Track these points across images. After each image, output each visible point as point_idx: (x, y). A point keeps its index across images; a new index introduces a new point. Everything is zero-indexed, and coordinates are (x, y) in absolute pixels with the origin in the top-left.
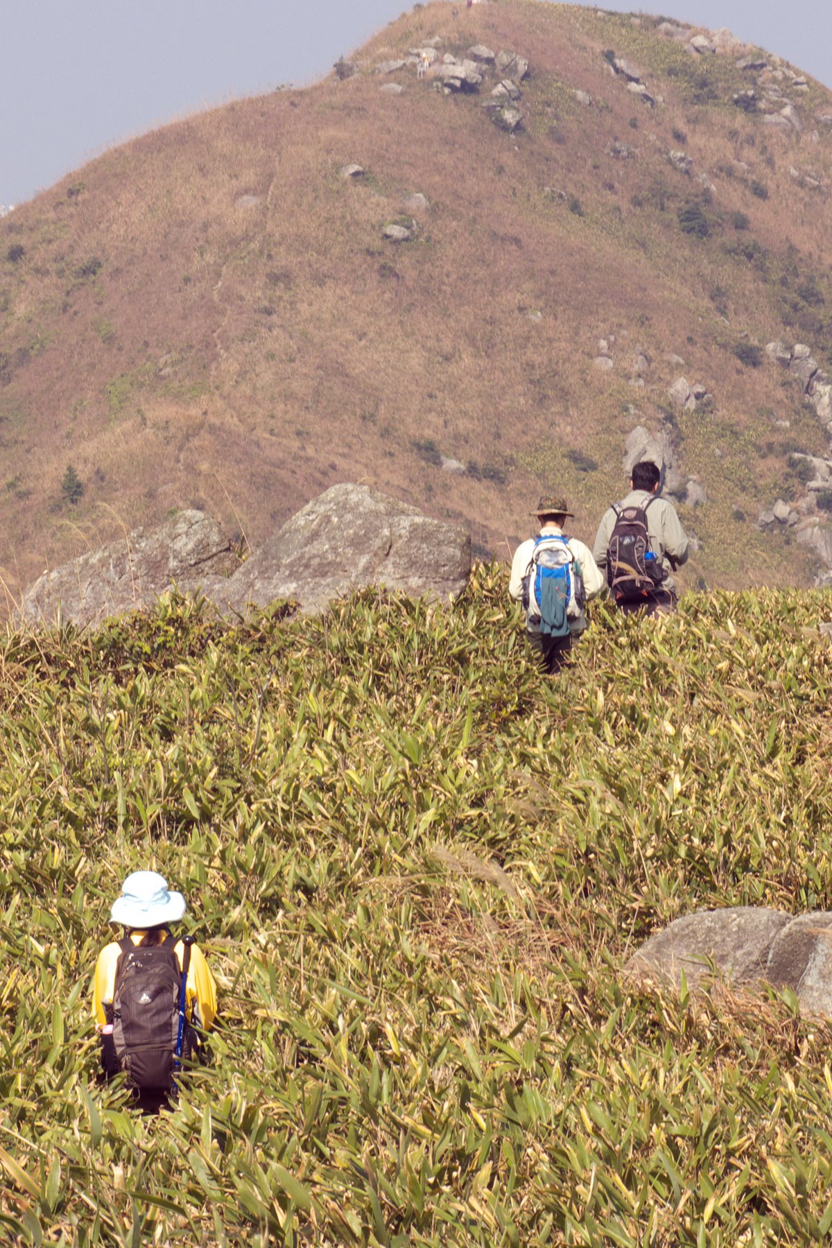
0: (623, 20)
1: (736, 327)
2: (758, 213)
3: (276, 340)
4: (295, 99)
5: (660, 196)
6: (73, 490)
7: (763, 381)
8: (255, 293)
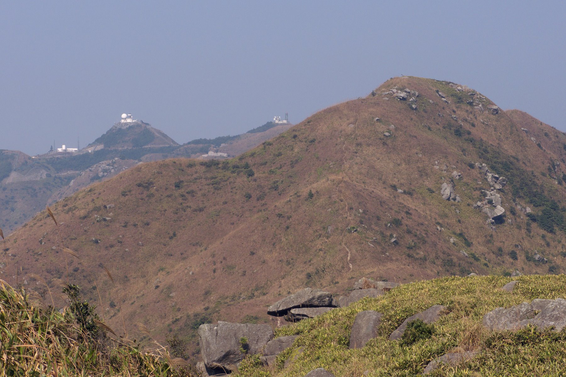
0: (441, 82)
1: (468, 159)
2: (473, 131)
3: (358, 160)
4: (363, 101)
5: (450, 126)
6: (311, 195)
7: (475, 172)
8: (353, 148)
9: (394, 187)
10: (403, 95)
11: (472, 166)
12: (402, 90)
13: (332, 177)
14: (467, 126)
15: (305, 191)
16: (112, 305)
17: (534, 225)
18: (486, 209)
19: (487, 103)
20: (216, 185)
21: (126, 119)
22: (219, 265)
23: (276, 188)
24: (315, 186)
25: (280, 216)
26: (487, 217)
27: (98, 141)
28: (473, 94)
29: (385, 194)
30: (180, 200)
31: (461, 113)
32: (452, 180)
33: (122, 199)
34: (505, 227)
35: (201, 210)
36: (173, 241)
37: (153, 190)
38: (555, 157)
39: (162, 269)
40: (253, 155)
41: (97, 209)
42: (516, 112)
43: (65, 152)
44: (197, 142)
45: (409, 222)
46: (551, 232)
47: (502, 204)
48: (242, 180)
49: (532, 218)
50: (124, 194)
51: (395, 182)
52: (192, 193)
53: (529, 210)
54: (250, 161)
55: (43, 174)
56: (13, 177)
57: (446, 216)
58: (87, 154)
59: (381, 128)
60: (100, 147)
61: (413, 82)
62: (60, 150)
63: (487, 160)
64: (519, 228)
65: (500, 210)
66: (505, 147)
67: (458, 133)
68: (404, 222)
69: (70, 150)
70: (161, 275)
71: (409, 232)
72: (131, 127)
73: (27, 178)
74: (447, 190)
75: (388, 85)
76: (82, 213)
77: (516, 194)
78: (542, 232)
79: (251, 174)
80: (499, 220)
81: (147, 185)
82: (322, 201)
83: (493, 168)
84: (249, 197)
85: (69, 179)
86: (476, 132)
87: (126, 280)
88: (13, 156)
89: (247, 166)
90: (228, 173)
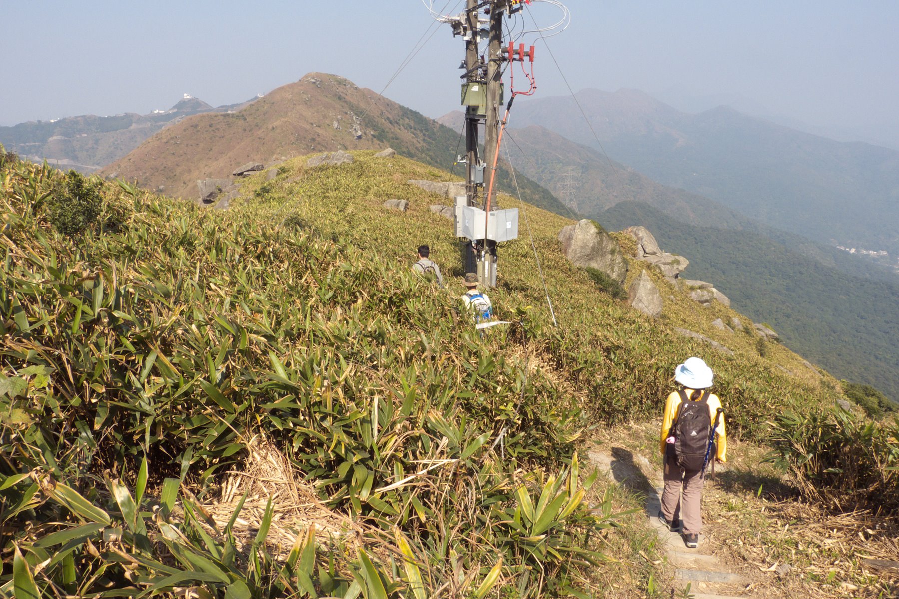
9: (312, 124)
10: (313, 81)
11: (346, 113)
12: (313, 78)
13: (283, 119)
14: (343, 96)
15: (270, 127)
16: (185, 183)
17: (374, 139)
18: (354, 133)
19: (352, 85)
20: (229, 125)
21: (187, 96)
22: (233, 162)
23: (257, 126)
24: (275, 124)
25: (259, 138)
26: (354, 136)
27: (174, 107)
28: (345, 80)
29: (308, 127)
30: (212, 133)
31: (340, 89)
32: (337, 120)
33: (184, 133)
34: (362, 141)
35: (223, 137)
36: (211, 153)
37: (199, 128)
38: (383, 109)
39: (207, 165)
40: (245, 110)
41: (172, 138)
42: (365, 89)
43: (158, 113)
44: (222, 107)
45: (319, 139)
46: (382, 142)
47: (360, 130)
48: (241, 122)
49: (374, 136)
50: (185, 131)
51: (312, 122)
52: (218, 129)
53: (372, 133)
54: (244, 113)
55: (149, 124)
56: (134, 126)
57: (335, 136)
58: (169, 114)
59: (304, 96)
60: (176, 110)
61: (318, 75)
62: (156, 112)
63: (353, 110)
64: (368, 141)
65: (359, 133)
66: (361, 105)
67: (340, 98)
68: (317, 139)
69: (161, 112)
70: (206, 168)
71: (319, 144)
72: (190, 100)
73: (141, 126)
74: (335, 125)
75: (306, 77)
76: (165, 140)
77: (366, 125)
78: (378, 142)
79: (245, 119)
80: (359, 137)
81: (196, 126)
82: (278, 131)
83: (356, 114)
84: (245, 130)
85: (162, 126)
86: (348, 98)
87: (190, 171)
88: (132, 115)
89: (243, 116)
90: (234, 119)
